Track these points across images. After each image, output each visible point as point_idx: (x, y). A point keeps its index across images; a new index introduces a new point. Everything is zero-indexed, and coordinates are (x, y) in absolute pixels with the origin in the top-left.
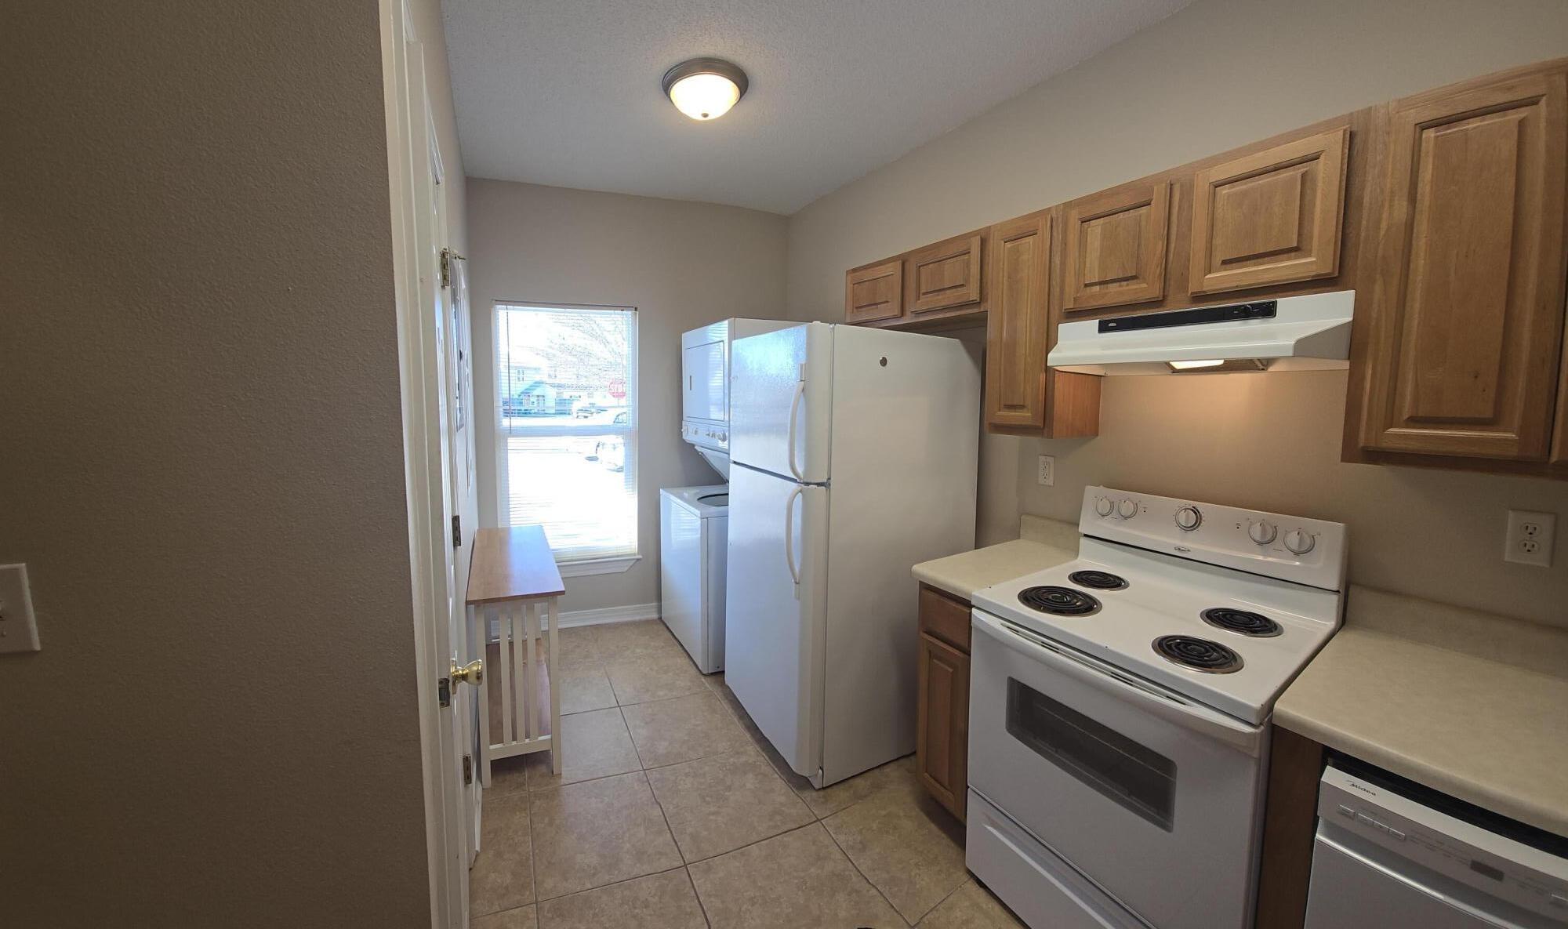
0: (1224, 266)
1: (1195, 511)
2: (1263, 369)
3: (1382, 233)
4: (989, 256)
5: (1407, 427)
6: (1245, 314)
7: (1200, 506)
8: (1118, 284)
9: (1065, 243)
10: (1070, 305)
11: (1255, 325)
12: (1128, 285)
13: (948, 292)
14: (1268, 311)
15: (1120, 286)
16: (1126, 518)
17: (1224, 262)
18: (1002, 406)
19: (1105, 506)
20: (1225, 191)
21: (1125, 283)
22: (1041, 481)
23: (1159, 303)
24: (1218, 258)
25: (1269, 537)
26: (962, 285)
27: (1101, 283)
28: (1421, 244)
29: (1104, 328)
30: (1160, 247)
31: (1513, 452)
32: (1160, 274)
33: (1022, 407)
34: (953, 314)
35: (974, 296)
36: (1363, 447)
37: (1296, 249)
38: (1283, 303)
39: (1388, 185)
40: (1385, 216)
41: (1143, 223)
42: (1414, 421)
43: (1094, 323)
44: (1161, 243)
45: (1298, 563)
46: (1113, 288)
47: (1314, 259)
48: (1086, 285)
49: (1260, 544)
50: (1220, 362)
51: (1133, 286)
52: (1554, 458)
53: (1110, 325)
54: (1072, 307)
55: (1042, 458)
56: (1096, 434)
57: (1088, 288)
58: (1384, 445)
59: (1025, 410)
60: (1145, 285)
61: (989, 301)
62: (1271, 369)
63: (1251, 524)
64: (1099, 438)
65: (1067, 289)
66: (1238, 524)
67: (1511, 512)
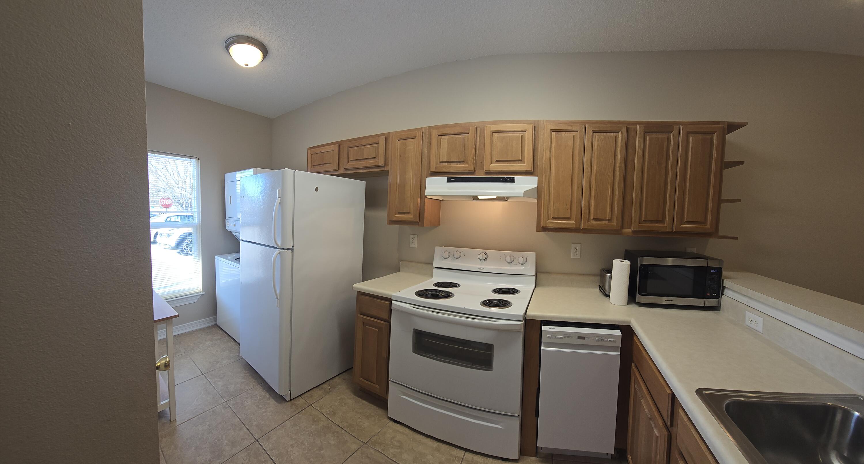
0: (496, 162)
1: (485, 253)
2: (506, 201)
3: (544, 160)
4: (389, 145)
5: (552, 220)
6: (505, 180)
7: (487, 251)
8: (456, 163)
9: (430, 144)
10: (433, 170)
11: (508, 185)
12: (460, 164)
13: (366, 160)
14: (512, 180)
15: (457, 164)
16: (457, 259)
17: (497, 161)
18: (398, 213)
19: (446, 255)
20: (496, 135)
21: (459, 163)
22: (411, 246)
23: (473, 173)
24: (494, 159)
25: (512, 260)
26: (375, 158)
27: (448, 162)
28: (553, 166)
29: (449, 180)
30: (473, 151)
31: (574, 226)
32: (473, 162)
33: (408, 213)
34: (368, 170)
35: (382, 163)
36: (542, 227)
37: (521, 161)
38: (517, 178)
39: (545, 146)
40: (544, 155)
41: (466, 141)
42: (554, 218)
43: (445, 178)
44: (473, 150)
45: (523, 268)
46: (454, 165)
47: (526, 165)
48: (440, 162)
49: (509, 263)
50: (495, 197)
51: (462, 165)
52: (582, 228)
53: (452, 179)
54: (434, 171)
55: (412, 236)
56: (439, 225)
57: (441, 164)
58: (547, 226)
59: (411, 214)
60: (467, 165)
61: (390, 165)
62: (509, 201)
63: (506, 256)
64: (440, 226)
65: (432, 163)
66: (501, 257)
67: (572, 244)
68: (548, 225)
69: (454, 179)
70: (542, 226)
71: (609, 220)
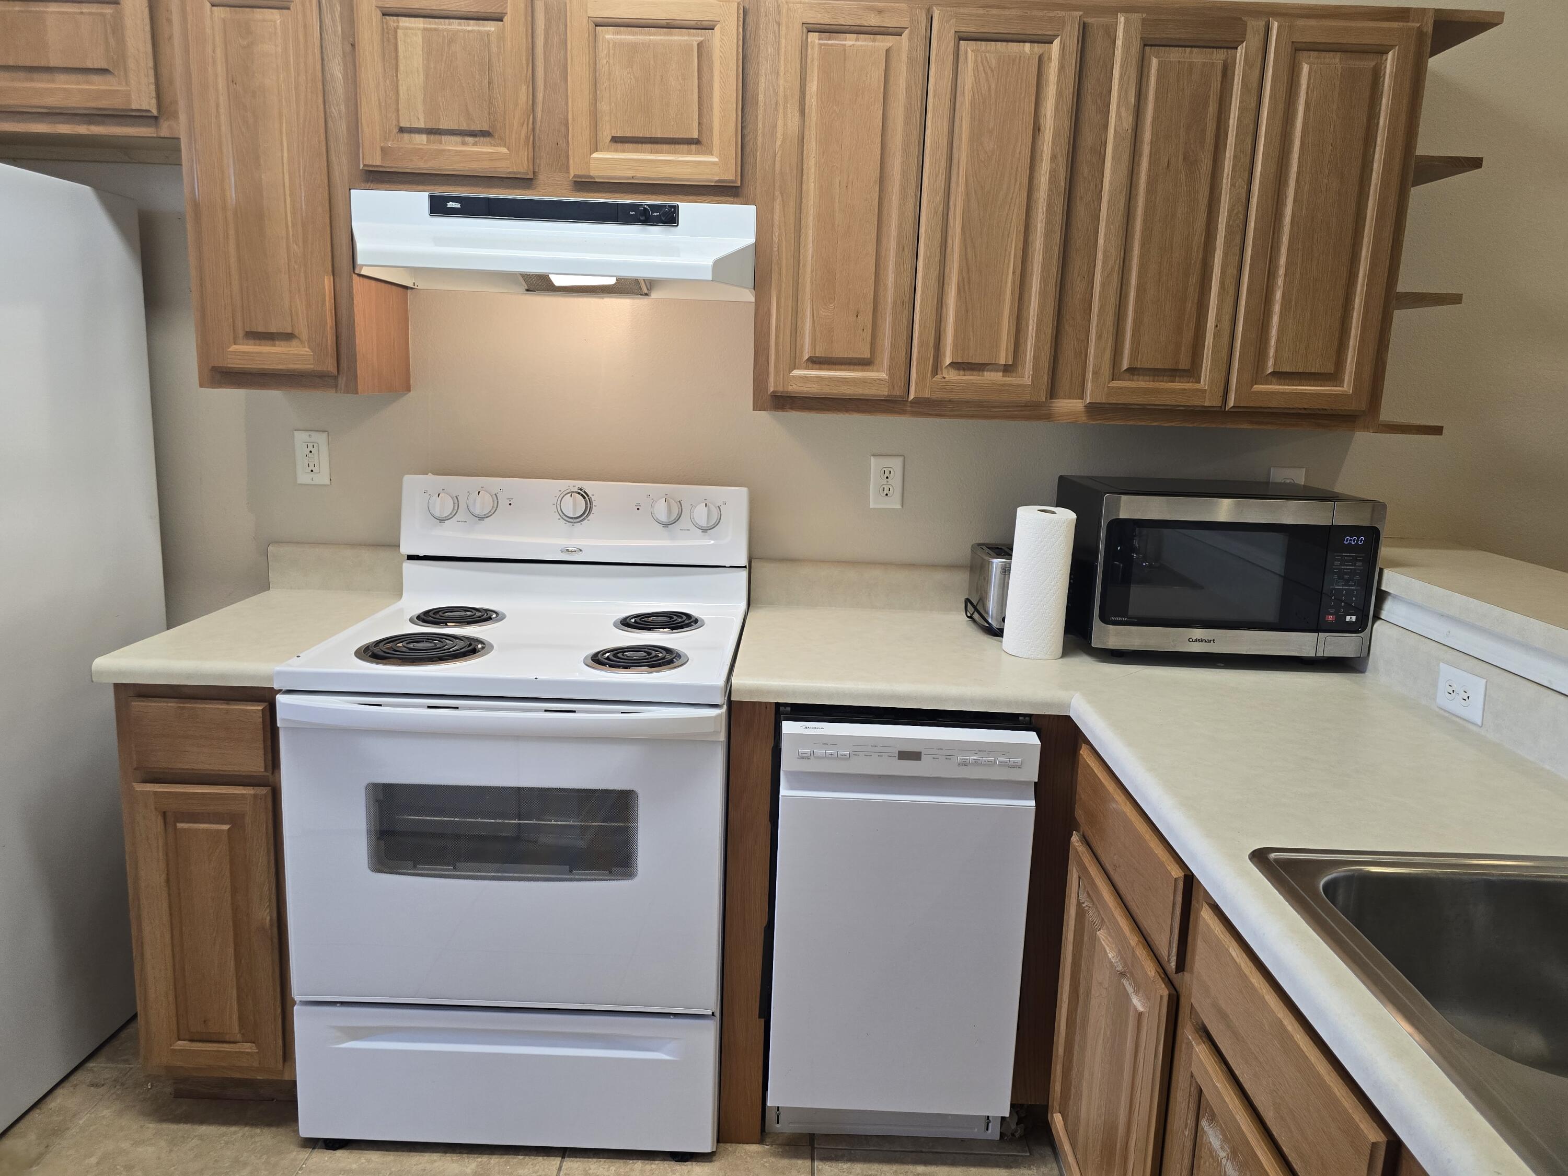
0: (614, 145)
1: (584, 494)
2: (646, 294)
3: (779, 143)
4: (169, 21)
5: (807, 368)
6: (644, 216)
7: (588, 486)
8: (458, 139)
9: (352, 46)
10: (374, 159)
11: (655, 233)
12: (475, 144)
13: (62, 77)
14: (669, 218)
15: (464, 143)
16: (481, 518)
17: (615, 140)
18: (241, 334)
19: (443, 506)
20: (609, 35)
21: (470, 140)
22: (304, 478)
23: (526, 182)
24: (605, 135)
25: (674, 516)
26: (104, 71)
27: (430, 132)
28: (811, 163)
29: (438, 207)
30: (523, 93)
31: (884, 391)
32: (527, 138)
33: (289, 337)
34: (82, 129)
35: (144, 100)
36: (773, 392)
37: (697, 142)
38: (687, 209)
39: (781, 89)
40: (780, 123)
41: (494, 49)
42: (816, 362)
43: (420, 199)
44: (524, 88)
45: (712, 542)
46: (452, 145)
47: (716, 160)
48: (402, 130)
49: (666, 525)
50: (611, 281)
51: (483, 148)
52: (912, 397)
53: (451, 205)
54: (378, 163)
55: (301, 437)
56: (408, 389)
57: (406, 136)
58: (790, 389)
59: (295, 342)
60: (504, 150)
61: (183, 117)
62: (654, 295)
63: (654, 502)
64: (411, 394)
65: (366, 130)
66: (638, 504)
67: (872, 457)
68: (794, 388)
69: (458, 205)
70: (772, 389)
71: (1007, 369)
